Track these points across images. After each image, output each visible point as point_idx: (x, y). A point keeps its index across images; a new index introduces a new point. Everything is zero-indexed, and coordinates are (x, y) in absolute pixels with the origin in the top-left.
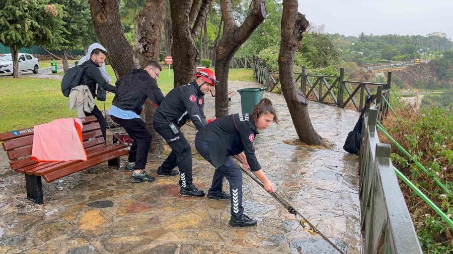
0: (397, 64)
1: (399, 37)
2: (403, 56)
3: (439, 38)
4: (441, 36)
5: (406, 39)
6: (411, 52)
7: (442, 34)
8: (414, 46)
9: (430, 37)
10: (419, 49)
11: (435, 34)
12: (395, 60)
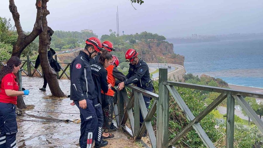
0: (66, 51)
1: (64, 33)
2: (69, 46)
3: (89, 33)
4: (90, 32)
5: (68, 34)
6: (74, 43)
7: (90, 30)
8: (75, 38)
9: (84, 33)
10: (78, 40)
11: (86, 31)
12: (64, 49)
